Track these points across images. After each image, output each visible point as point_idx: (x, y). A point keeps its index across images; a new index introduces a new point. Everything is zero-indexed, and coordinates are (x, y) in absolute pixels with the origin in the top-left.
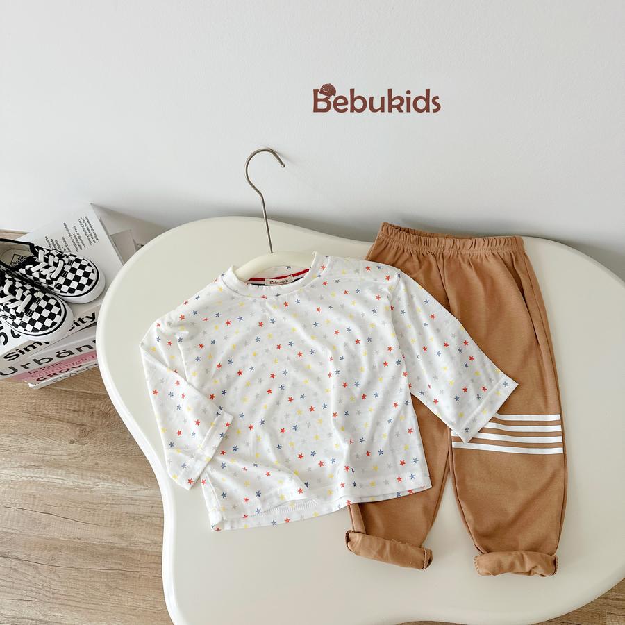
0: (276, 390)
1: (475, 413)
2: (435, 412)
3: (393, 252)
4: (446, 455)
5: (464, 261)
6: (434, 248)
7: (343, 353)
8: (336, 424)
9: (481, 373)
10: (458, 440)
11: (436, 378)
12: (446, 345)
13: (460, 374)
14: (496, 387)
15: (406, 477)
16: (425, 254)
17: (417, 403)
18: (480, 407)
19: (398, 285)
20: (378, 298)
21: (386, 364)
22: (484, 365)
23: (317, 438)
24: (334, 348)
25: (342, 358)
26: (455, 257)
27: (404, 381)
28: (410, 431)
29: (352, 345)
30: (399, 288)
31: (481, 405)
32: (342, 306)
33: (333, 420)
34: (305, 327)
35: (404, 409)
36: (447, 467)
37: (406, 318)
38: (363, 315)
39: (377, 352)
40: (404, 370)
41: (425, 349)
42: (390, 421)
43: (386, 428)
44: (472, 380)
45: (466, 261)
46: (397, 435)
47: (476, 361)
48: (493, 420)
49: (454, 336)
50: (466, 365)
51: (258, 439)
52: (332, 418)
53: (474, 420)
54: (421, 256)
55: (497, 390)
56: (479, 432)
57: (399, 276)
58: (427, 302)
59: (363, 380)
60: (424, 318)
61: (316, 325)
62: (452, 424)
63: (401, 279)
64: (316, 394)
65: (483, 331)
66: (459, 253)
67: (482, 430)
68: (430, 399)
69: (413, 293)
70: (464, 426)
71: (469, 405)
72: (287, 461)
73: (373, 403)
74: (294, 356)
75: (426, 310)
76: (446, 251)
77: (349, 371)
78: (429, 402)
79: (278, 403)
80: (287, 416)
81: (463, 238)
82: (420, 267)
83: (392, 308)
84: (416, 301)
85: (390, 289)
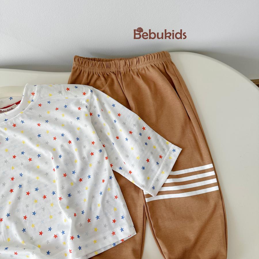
0: (16, 189)
1: (157, 175)
2: (131, 180)
3: (86, 75)
4: (142, 208)
5: (134, 74)
6: (113, 69)
7: (61, 152)
8: (62, 205)
9: (157, 146)
10: (149, 196)
11: (127, 156)
12: (131, 132)
13: (142, 151)
14: (168, 153)
15: (118, 230)
16: (108, 74)
17: (118, 176)
18: (160, 170)
19: (92, 97)
20: (79, 109)
21: (92, 154)
22: (158, 140)
23: (51, 217)
24: (54, 150)
25: (60, 156)
26: (128, 73)
27: (106, 163)
28: (116, 197)
29: (66, 145)
30: (94, 100)
31: (160, 168)
32: (56, 119)
33: (60, 202)
34: (31, 139)
35: (110, 183)
36: (145, 217)
37: (102, 120)
38: (71, 123)
39: (85, 147)
40: (106, 156)
41: (118, 138)
42: (101, 193)
43: (99, 199)
44: (152, 153)
45: (135, 74)
46: (108, 202)
47: (153, 139)
48: (170, 177)
49: (135, 125)
50: (146, 144)
51: (7, 228)
52: (59, 201)
53: (157, 180)
54: (106, 76)
55: (169, 155)
56: (162, 187)
57: (92, 91)
58: (114, 105)
59: (78, 169)
60: (113, 117)
61: (39, 136)
62: (143, 186)
63: (93, 93)
64: (46, 186)
65: (154, 118)
66: (130, 69)
67: (164, 185)
68: (126, 171)
69: (103, 101)
70: (151, 186)
71: (153, 171)
72: (32, 239)
73: (88, 183)
74: (26, 162)
75: (114, 112)
76: (122, 70)
77: (66, 164)
78: (126, 174)
79: (19, 198)
80: (27, 206)
81: (130, 59)
82: (106, 83)
83: (91, 114)
84: (106, 106)
85: (87, 101)
